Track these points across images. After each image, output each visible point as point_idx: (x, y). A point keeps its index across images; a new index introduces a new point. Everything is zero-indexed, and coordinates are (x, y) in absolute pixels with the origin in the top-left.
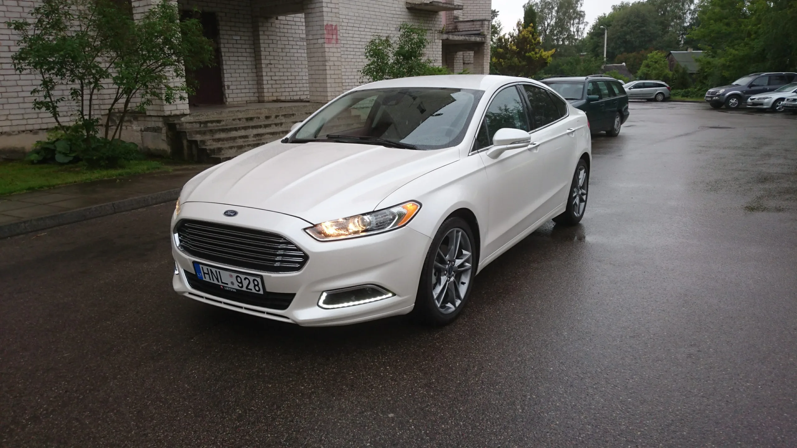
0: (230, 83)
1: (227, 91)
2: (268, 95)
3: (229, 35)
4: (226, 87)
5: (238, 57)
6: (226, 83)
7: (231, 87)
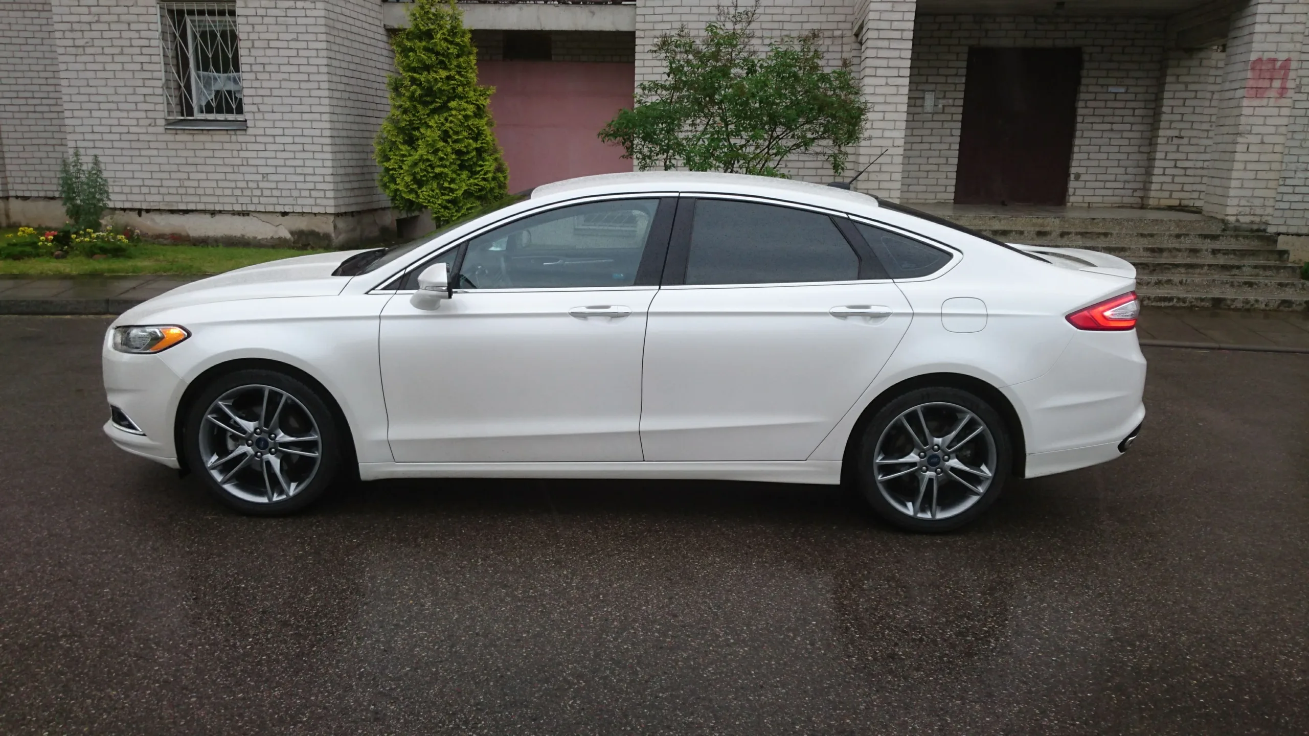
0: (1081, 170)
1: (1072, 184)
2: (1156, 196)
3: (1102, 86)
4: (1072, 177)
5: (1112, 123)
6: (1073, 170)
7: (1083, 178)
